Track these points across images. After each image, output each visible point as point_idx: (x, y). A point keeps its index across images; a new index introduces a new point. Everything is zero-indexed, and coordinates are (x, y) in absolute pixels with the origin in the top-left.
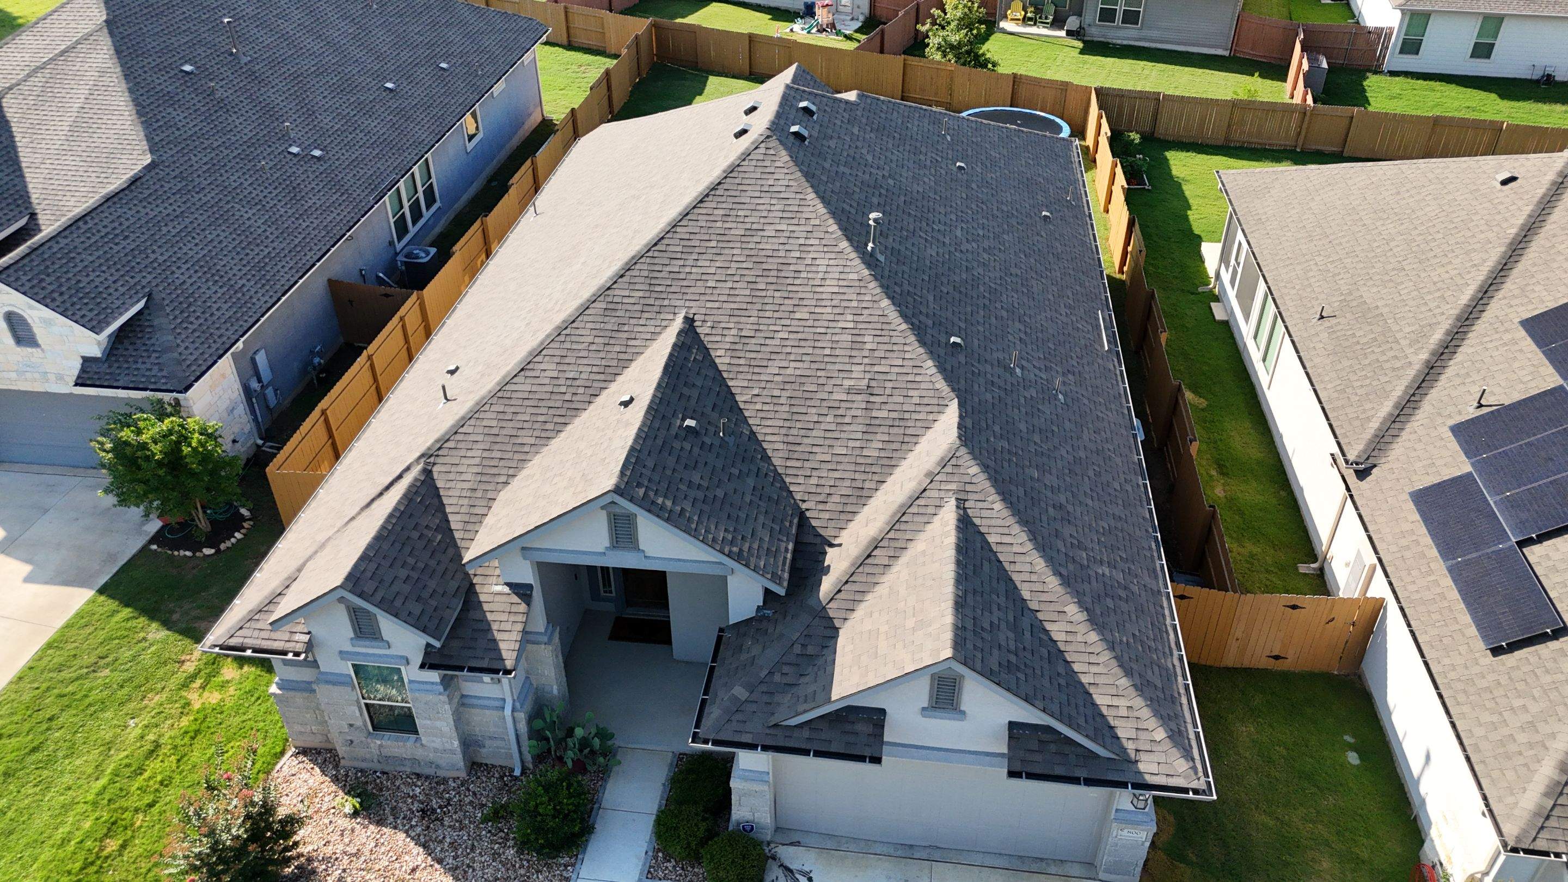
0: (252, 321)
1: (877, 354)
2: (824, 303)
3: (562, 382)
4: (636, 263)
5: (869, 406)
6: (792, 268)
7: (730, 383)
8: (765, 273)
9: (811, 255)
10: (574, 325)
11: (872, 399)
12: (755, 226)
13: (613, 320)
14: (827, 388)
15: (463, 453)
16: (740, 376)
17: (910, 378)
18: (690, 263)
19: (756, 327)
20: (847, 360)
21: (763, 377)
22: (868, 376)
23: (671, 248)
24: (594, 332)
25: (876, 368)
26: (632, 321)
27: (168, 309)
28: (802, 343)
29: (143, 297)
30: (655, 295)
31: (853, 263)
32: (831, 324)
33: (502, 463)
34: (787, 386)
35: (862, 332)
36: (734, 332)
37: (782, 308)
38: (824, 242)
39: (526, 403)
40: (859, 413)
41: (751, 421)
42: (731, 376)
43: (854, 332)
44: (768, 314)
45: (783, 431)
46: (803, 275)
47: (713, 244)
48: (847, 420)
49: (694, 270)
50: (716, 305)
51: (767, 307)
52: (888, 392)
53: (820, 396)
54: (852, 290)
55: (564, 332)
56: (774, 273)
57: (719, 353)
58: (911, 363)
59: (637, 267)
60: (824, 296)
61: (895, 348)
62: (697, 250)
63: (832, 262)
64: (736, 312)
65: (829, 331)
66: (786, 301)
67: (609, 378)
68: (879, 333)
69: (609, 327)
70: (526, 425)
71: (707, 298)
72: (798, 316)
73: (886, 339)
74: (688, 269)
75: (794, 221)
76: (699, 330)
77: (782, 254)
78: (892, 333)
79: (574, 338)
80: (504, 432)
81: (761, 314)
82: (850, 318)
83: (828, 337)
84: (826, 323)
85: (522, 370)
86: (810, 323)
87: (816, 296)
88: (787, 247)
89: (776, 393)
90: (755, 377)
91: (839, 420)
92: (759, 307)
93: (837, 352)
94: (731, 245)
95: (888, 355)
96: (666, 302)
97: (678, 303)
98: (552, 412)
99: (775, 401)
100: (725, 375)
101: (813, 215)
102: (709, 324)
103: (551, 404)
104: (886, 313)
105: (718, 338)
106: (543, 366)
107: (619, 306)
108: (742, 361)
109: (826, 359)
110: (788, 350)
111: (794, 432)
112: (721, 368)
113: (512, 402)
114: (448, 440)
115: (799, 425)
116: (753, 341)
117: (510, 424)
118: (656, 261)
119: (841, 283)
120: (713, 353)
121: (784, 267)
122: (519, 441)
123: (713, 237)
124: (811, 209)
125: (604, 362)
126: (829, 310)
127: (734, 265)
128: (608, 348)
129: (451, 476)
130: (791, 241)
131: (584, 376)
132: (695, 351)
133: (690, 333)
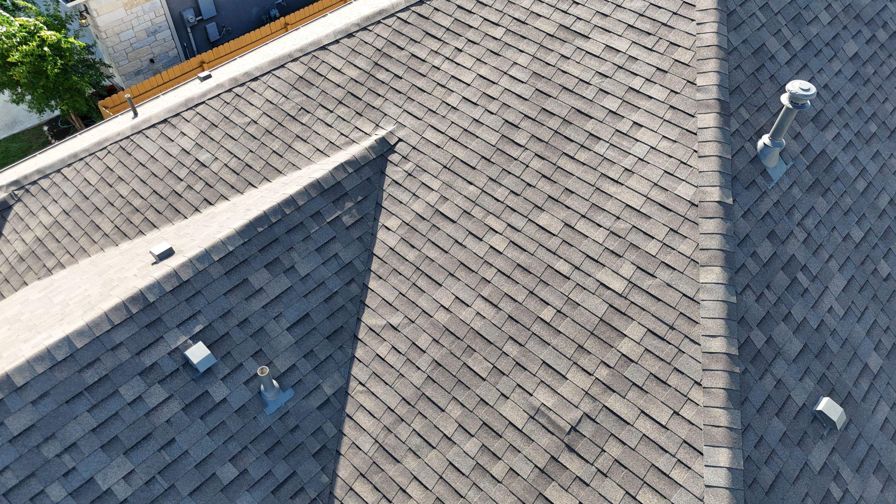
1: (631, 372)
2: (600, 218)
3: (188, 161)
4: (379, 22)
5: (552, 469)
6: (590, 126)
7: (373, 284)
8: (542, 118)
9: (637, 117)
10: (253, 85)
11: (566, 458)
12: (579, 27)
13: (300, 99)
14: (505, 385)
15: (46, 202)
16: (394, 280)
17: (663, 462)
18: (447, 51)
19: (467, 206)
20: (570, 350)
21: (423, 302)
22: (587, 406)
23: (439, 18)
24: (268, 106)
25: (613, 402)
26: (321, 113)
28: (518, 275)
30: (371, 84)
31: (702, 165)
32: (588, 266)
33: (66, 241)
34: (446, 340)
35: (633, 312)
36: (432, 198)
37: (529, 193)
38: (675, 101)
39: (140, 172)
40: (525, 470)
41: (357, 370)
42: (381, 272)
43: (619, 303)
44: (500, 193)
45: (388, 420)
46: (601, 148)
47: (498, 32)
48: (498, 470)
49: (446, 66)
50: (437, 138)
51: (508, 181)
52: (603, 463)
53: (483, 390)
54: (665, 217)
55: (238, 90)
56: (554, 123)
57: (393, 223)
58: (683, 431)
59: (378, 29)
60: (609, 205)
61: (674, 380)
62: (470, 34)
63: (664, 145)
64: (458, 167)
65: (577, 276)
66: (543, 185)
67: (238, 186)
68: (661, 330)
69: (287, 107)
70: (118, 203)
71: (434, 121)
72: (543, 219)
73: (666, 351)
74: (437, 62)
75: (649, 42)
76: (390, 170)
77: (589, 93)
78: (687, 346)
79: (242, 105)
80: (96, 199)
81: (491, 188)
82: (627, 270)
83: (567, 287)
84: (577, 259)
85: (165, 121)
86: (553, 243)
87: (597, 199)
88: (606, 85)
89: (423, 341)
90: (412, 294)
91: (484, 460)
92: (493, 172)
93: (564, 326)
94: (522, 45)
95: (652, 386)
96: (378, 102)
97: (392, 111)
98: (153, 199)
99: (413, 355)
100: (375, 265)
101: (687, 42)
102: (408, 166)
103: (159, 188)
104: (701, 296)
105: (405, 197)
106: (187, 128)
107: (318, 81)
108: (411, 255)
109: (537, 328)
110: (489, 273)
111: (403, 431)
112: (379, 250)
113: (128, 161)
114: (46, 176)
115: (418, 424)
116: (449, 228)
117: (106, 191)
118: (406, 30)
119: (656, 194)
120: (384, 219)
121: (578, 120)
122: (98, 220)
123: (506, 21)
124: (692, 28)
125: (249, 159)
126: (599, 235)
127: (505, 82)
128: (267, 140)
129: (19, 228)
130: (621, 76)
131: (215, 167)
132: (349, 205)
133: (367, 172)
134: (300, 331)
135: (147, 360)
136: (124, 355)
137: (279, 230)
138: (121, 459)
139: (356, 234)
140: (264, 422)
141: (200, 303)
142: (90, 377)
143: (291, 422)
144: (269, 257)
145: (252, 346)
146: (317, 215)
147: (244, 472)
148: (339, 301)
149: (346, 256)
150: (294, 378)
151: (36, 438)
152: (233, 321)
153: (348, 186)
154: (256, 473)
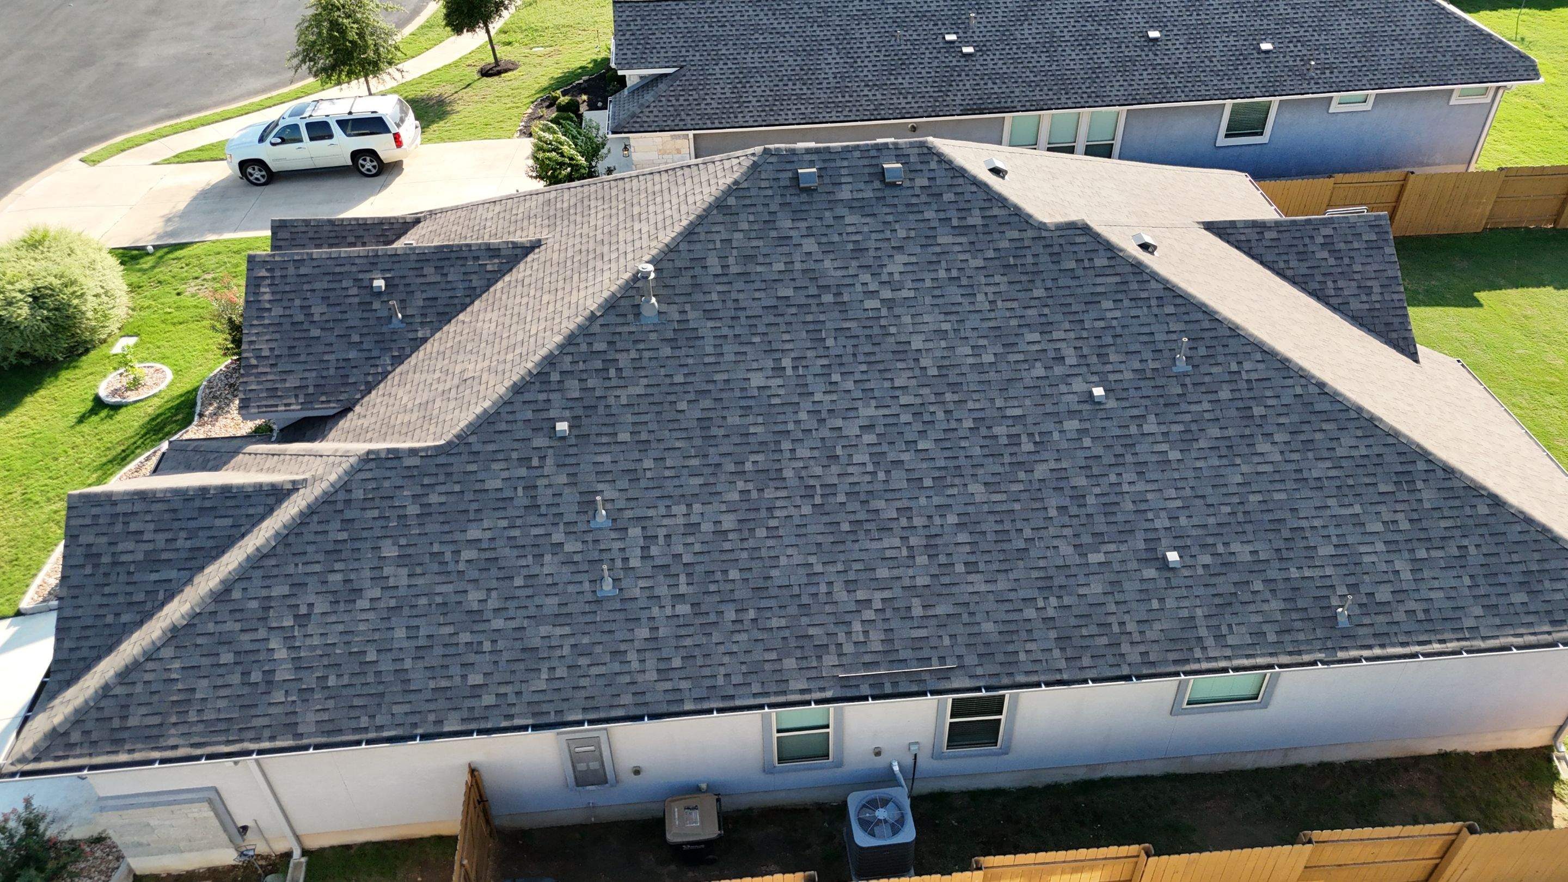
0: (717, 125)
7: (476, 302)
20: (495, 351)
27: (678, 83)
28: (515, 317)
29: (674, 67)
35: (525, 344)
41: (437, 334)
56: (591, 257)
64: (548, 264)
76: (530, 255)
77: (614, 248)
88: (622, 247)
92: (555, 270)
100: (485, 295)
108: (498, 295)
112: (493, 288)
116: (519, 289)
120: (508, 275)
132: (496, 261)
133: (518, 251)
134: (428, 303)
135: (361, 276)
136: (354, 269)
137: (453, 255)
138: (325, 306)
139: (488, 276)
140: (384, 329)
141: (396, 266)
142: (338, 270)
143: (395, 337)
144: (440, 264)
145: (403, 296)
146: (476, 258)
147: (362, 343)
148: (456, 301)
149: (475, 283)
150: (409, 320)
151: (304, 279)
152: (403, 281)
153: (503, 253)
154: (365, 346)
